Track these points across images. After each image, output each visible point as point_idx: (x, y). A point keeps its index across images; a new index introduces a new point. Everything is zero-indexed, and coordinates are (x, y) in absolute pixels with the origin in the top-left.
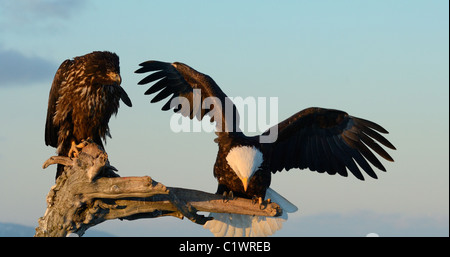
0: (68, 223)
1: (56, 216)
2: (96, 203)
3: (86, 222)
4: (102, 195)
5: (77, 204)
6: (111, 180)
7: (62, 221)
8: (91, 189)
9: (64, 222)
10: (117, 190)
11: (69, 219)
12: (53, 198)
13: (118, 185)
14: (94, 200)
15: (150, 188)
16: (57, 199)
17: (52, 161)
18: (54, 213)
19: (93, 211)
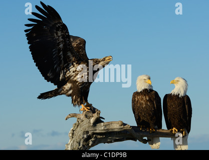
0: (81, 146)
1: (75, 143)
2: (94, 136)
3: (90, 145)
4: (98, 131)
5: (85, 136)
6: (102, 124)
7: (78, 145)
8: (93, 129)
9: (79, 145)
10: (106, 128)
11: (81, 144)
12: (73, 134)
13: (105, 126)
14: (94, 134)
15: (122, 127)
16: (75, 134)
17: (70, 116)
18: (74, 141)
19: (93, 139)
